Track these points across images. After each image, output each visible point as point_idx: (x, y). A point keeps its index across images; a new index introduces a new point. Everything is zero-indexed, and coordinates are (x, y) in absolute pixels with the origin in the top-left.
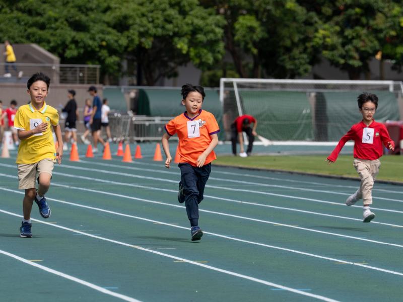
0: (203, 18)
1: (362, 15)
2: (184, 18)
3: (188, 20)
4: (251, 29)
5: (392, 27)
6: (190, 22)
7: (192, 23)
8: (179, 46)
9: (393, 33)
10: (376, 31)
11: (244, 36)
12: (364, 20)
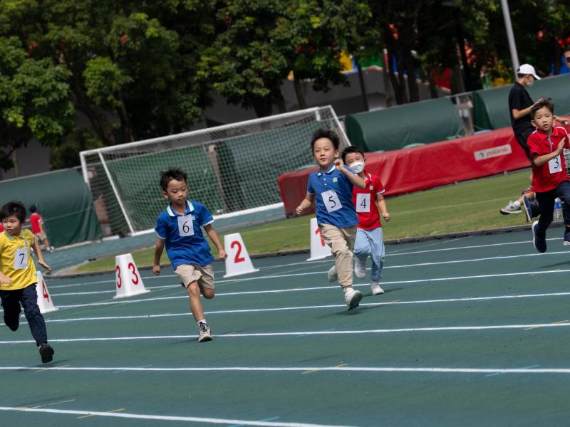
0: (37, 74)
1: (256, 24)
2: (11, 79)
3: (17, 80)
4: (108, 75)
5: (302, 33)
6: (20, 82)
7: (24, 84)
8: (11, 119)
9: (305, 41)
10: (281, 43)
11: (100, 87)
12: (259, 31)
